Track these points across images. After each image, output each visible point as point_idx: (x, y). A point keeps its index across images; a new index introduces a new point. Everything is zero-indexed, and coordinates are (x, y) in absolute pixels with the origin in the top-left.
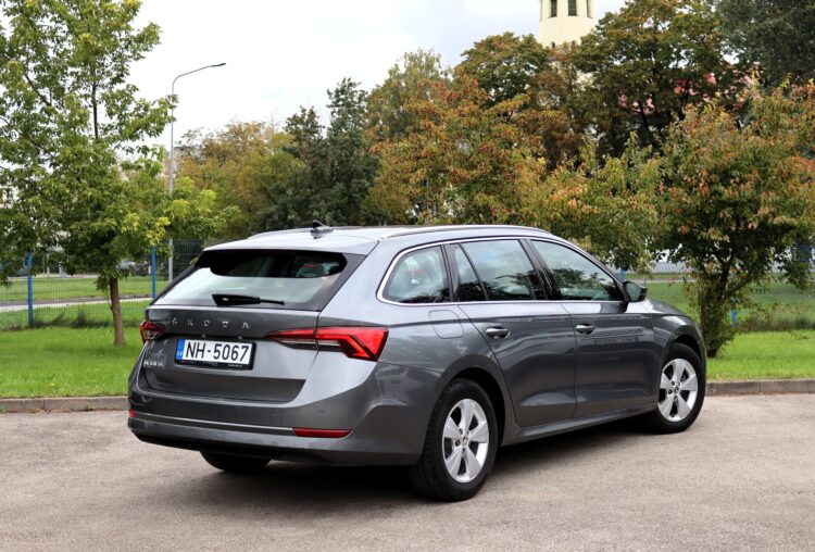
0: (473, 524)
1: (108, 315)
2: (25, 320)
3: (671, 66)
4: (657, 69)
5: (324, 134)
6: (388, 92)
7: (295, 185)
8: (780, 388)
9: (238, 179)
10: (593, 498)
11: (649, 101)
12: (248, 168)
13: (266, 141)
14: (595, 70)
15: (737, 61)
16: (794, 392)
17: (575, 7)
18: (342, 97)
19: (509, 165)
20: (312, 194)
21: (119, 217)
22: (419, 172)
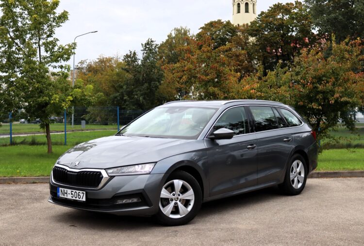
0: (217, 241)
1: (45, 140)
2: (9, 142)
3: (289, 34)
4: (283, 36)
5: (140, 62)
6: (167, 45)
7: (127, 84)
8: (349, 175)
9: (102, 81)
10: (272, 227)
11: (280, 50)
12: (107, 77)
13: (114, 66)
14: (256, 36)
15: (318, 33)
16: (355, 176)
17: (248, 9)
18: (148, 46)
19: (224, 74)
20: (134, 88)
21: (50, 96)
22: (184, 77)
